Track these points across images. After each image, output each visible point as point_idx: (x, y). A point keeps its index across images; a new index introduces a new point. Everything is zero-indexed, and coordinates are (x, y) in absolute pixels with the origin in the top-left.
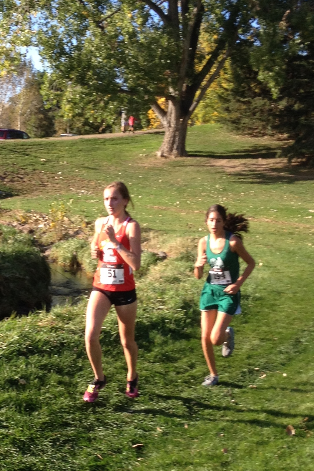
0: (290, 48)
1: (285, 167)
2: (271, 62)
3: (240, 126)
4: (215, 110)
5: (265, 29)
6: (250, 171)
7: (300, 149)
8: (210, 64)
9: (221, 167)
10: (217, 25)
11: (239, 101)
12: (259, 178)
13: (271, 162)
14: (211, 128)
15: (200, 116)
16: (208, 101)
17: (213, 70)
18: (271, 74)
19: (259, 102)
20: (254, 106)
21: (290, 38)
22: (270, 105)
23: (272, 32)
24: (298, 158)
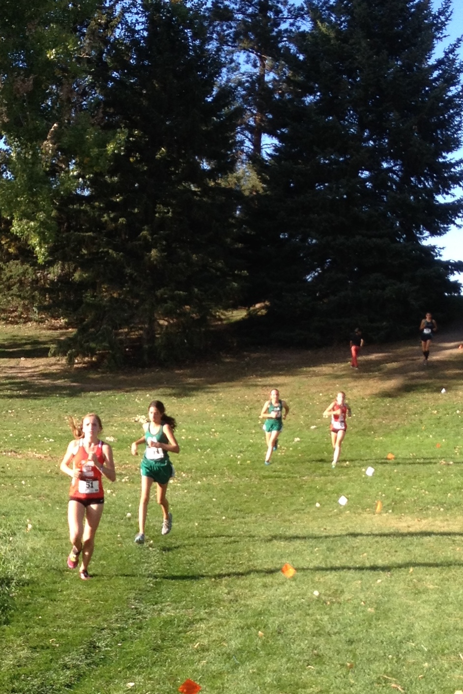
0: (62, 184)
1: (65, 371)
2: (32, 205)
5: (18, 154)
6: (7, 378)
7: (88, 341)
12: (21, 389)
13: (40, 364)
18: (32, 224)
19: (15, 268)
20: (8, 274)
21: (61, 167)
22: (35, 273)
23: (30, 157)
24: (85, 356)
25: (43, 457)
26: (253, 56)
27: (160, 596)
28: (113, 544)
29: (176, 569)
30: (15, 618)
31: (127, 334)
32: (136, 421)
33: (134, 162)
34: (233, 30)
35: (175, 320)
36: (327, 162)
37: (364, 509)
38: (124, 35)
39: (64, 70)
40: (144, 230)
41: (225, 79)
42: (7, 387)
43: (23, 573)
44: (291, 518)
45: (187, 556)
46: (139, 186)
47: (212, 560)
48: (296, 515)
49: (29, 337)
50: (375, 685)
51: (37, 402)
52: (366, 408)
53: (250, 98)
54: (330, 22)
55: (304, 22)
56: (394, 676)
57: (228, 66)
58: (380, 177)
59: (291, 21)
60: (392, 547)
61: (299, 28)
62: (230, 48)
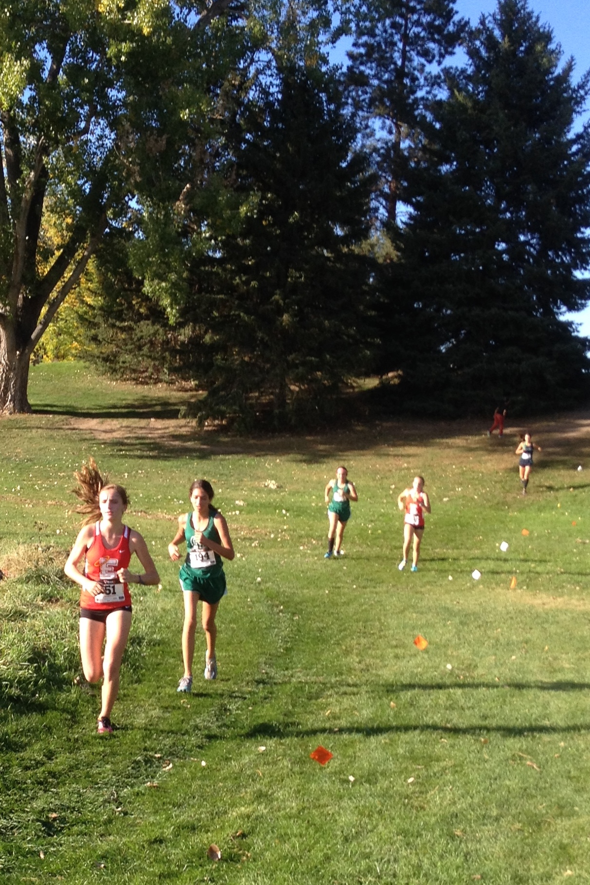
0: (194, 245)
1: (195, 433)
2: (163, 266)
3: (118, 366)
4: (75, 339)
5: (151, 214)
6: (137, 438)
7: (217, 404)
8: (61, 264)
9: (89, 431)
10: (71, 202)
11: (113, 326)
12: (152, 450)
13: (170, 425)
14: (69, 368)
15: (50, 347)
16: (61, 324)
17: (68, 275)
18: (164, 284)
19: (146, 329)
20: (139, 335)
21: (193, 229)
22: (166, 334)
23: (162, 217)
24: (214, 419)
25: (173, 518)
26: (388, 122)
27: (291, 662)
28: (243, 608)
29: (307, 636)
30: (146, 678)
31: (258, 398)
32: (265, 486)
33: (266, 226)
34: (369, 95)
35: (306, 386)
36: (463, 232)
37: (497, 584)
38: (259, 97)
39: (197, 130)
40: (276, 294)
41: (359, 145)
42: (138, 447)
43: (155, 633)
44: (423, 590)
45: (318, 624)
46: (270, 250)
47: (343, 628)
48: (428, 587)
49: (159, 398)
50: (511, 762)
51: (167, 463)
52: (501, 481)
53: (385, 165)
54: (468, 91)
55: (441, 90)
56: (529, 754)
57: (363, 131)
58: (517, 250)
59: (428, 89)
60: (526, 624)
61: (435, 96)
62: (366, 114)
